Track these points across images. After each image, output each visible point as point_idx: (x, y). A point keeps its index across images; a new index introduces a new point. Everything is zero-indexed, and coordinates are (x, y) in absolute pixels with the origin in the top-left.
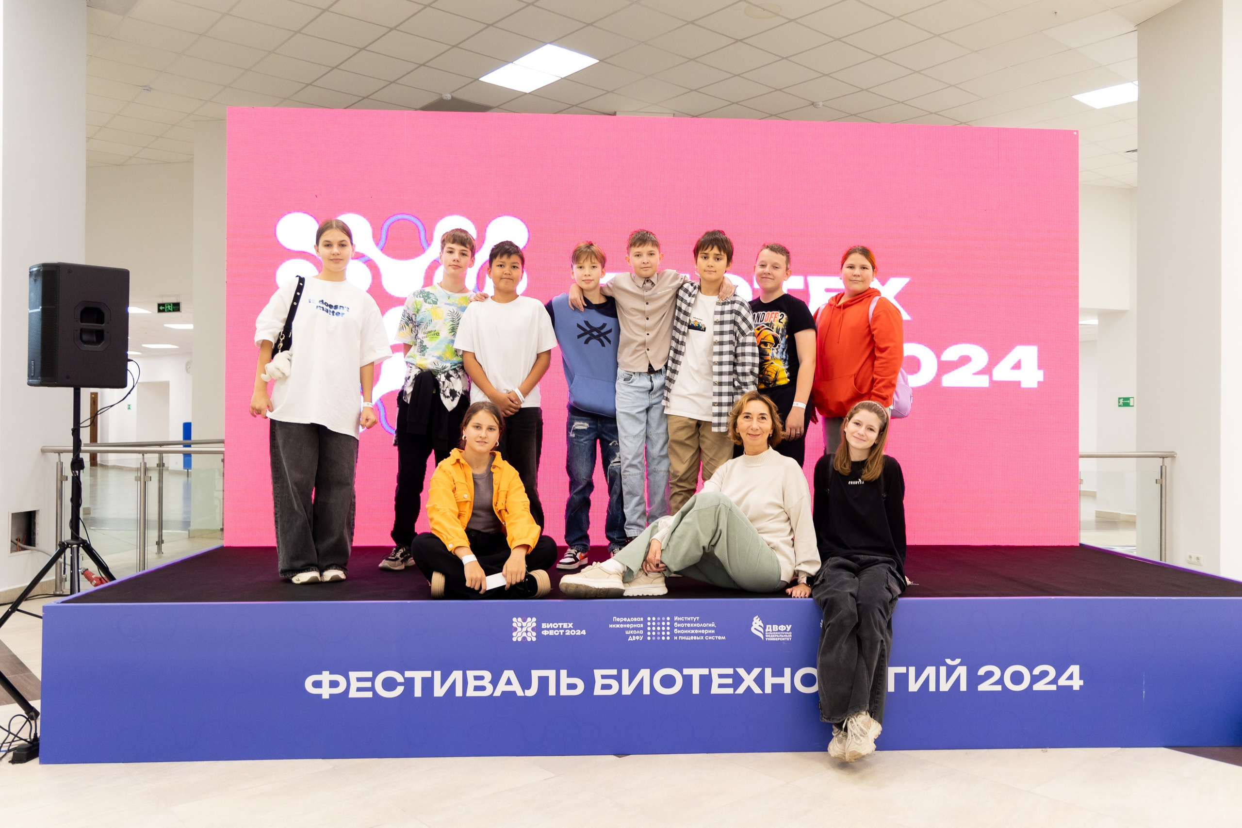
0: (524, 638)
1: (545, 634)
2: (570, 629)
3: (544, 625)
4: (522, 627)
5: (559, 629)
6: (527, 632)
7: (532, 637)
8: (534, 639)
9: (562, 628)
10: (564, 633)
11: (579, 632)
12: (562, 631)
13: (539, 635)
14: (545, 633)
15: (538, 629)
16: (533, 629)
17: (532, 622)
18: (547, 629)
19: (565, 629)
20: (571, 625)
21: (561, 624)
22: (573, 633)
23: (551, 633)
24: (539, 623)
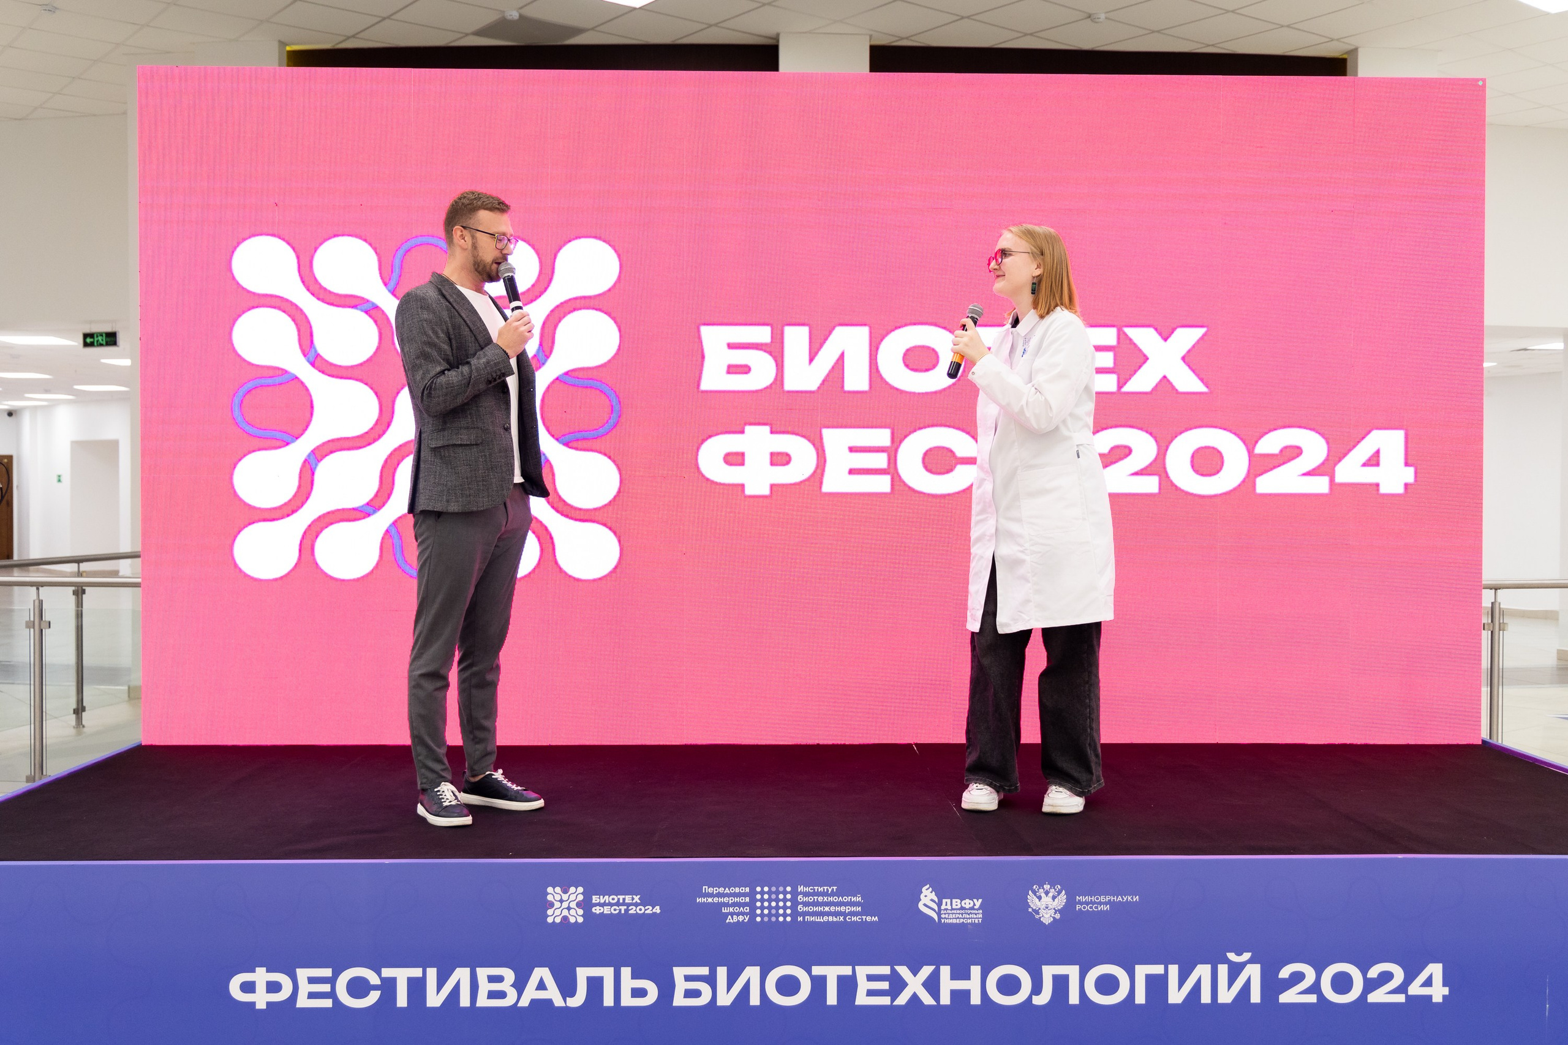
0: (565, 918)
1: (598, 912)
2: (636, 905)
3: (595, 899)
4: (561, 901)
5: (618, 904)
6: (569, 908)
7: (576, 916)
8: (580, 920)
9: (624, 904)
10: (627, 911)
11: (649, 910)
12: (623, 908)
13: (588, 914)
14: (597, 910)
15: (586, 905)
16: (579, 905)
17: (576, 894)
18: (602, 905)
19: (628, 905)
20: (637, 899)
21: (621, 897)
22: (640, 910)
23: (606, 910)
24: (587, 895)
